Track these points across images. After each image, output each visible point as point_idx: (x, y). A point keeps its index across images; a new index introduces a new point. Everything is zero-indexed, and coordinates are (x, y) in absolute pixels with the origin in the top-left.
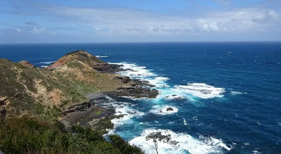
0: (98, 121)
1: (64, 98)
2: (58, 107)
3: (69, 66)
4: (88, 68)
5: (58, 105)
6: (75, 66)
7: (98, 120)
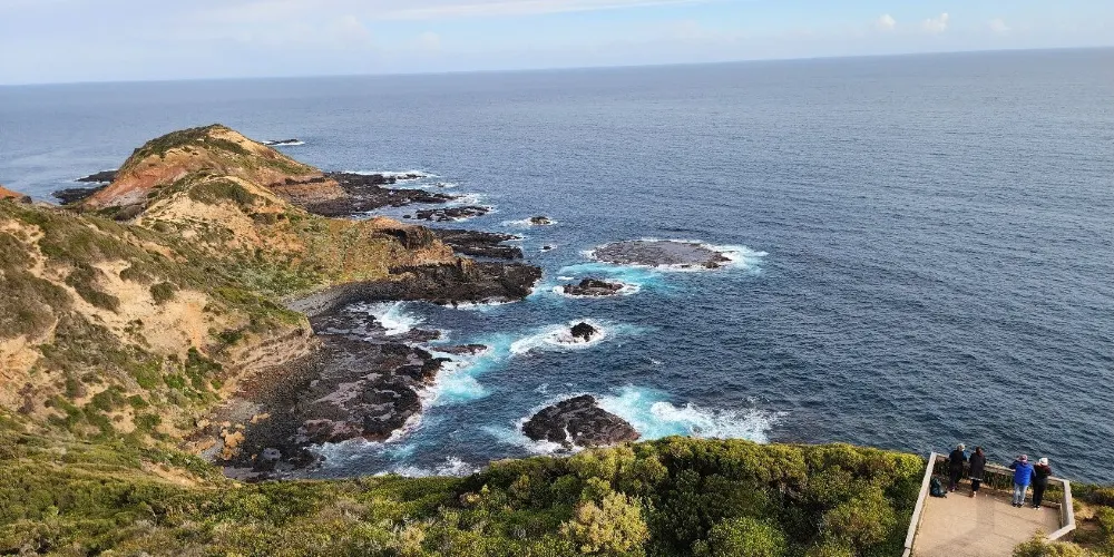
0: (358, 387)
1: (221, 322)
2: (206, 356)
3: (195, 196)
4: (269, 203)
5: (209, 348)
6: (218, 196)
7: (356, 385)
